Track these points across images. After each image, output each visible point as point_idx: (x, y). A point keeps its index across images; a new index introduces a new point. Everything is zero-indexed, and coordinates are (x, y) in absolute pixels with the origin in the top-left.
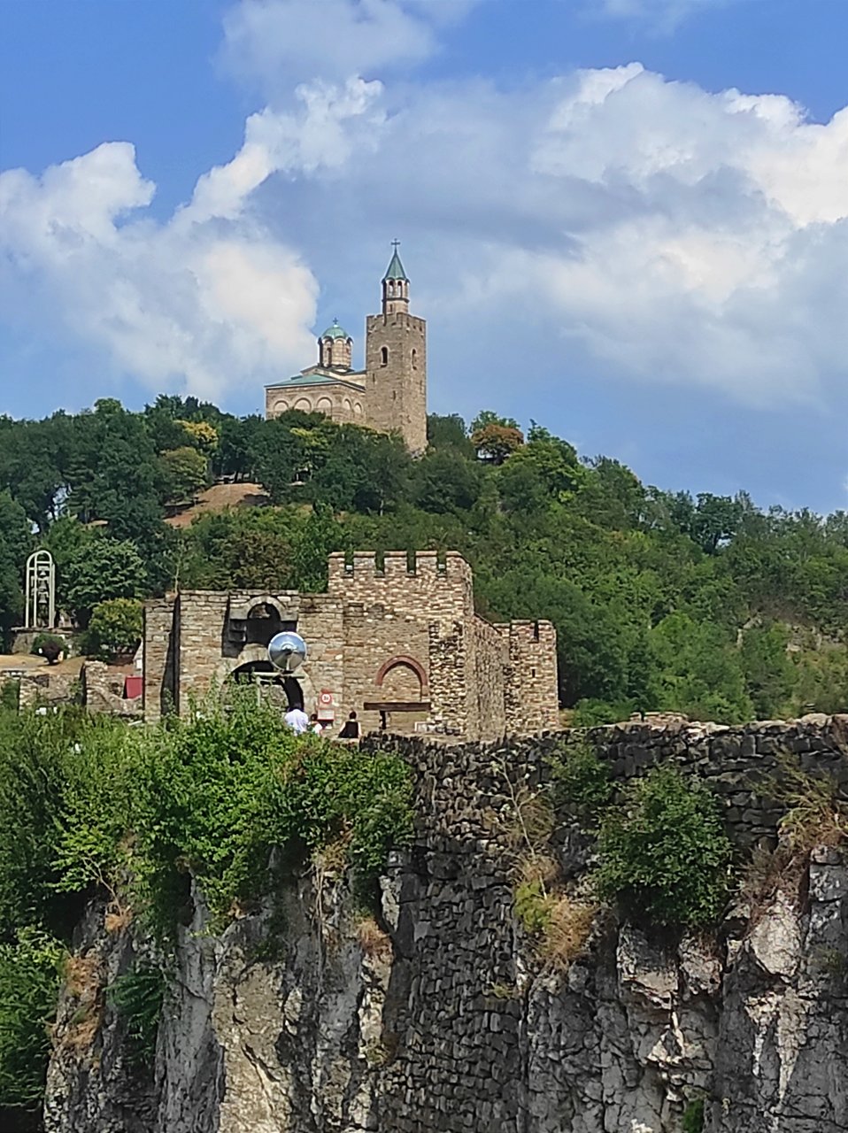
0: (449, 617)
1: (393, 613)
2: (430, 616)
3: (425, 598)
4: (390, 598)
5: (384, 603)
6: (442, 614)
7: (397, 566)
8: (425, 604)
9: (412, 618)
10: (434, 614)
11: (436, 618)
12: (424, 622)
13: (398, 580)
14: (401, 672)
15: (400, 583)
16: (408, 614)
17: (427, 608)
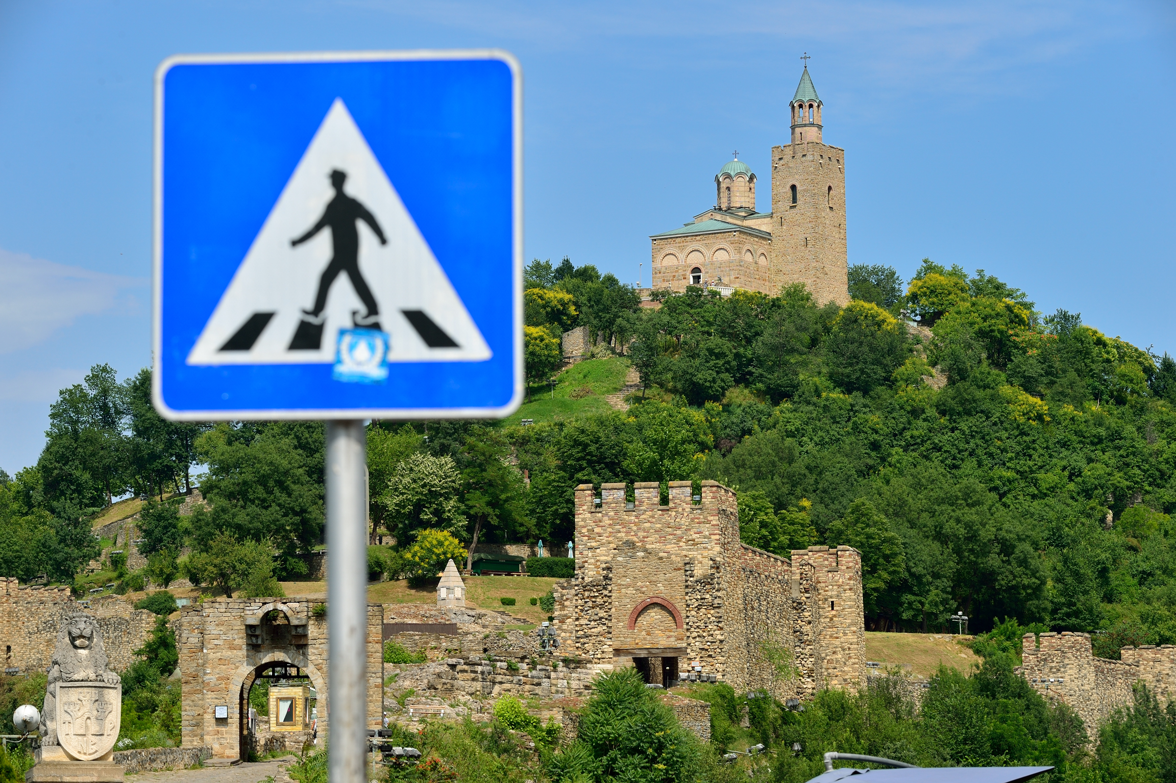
0: (705, 553)
1: (645, 550)
2: (684, 553)
3: (679, 532)
4: (641, 534)
5: (635, 539)
6: (697, 549)
7: (648, 498)
8: (680, 539)
9: (666, 554)
10: (690, 550)
11: (691, 554)
12: (679, 559)
13: (650, 513)
14: (655, 615)
15: (653, 517)
16: (661, 550)
17: (681, 544)
